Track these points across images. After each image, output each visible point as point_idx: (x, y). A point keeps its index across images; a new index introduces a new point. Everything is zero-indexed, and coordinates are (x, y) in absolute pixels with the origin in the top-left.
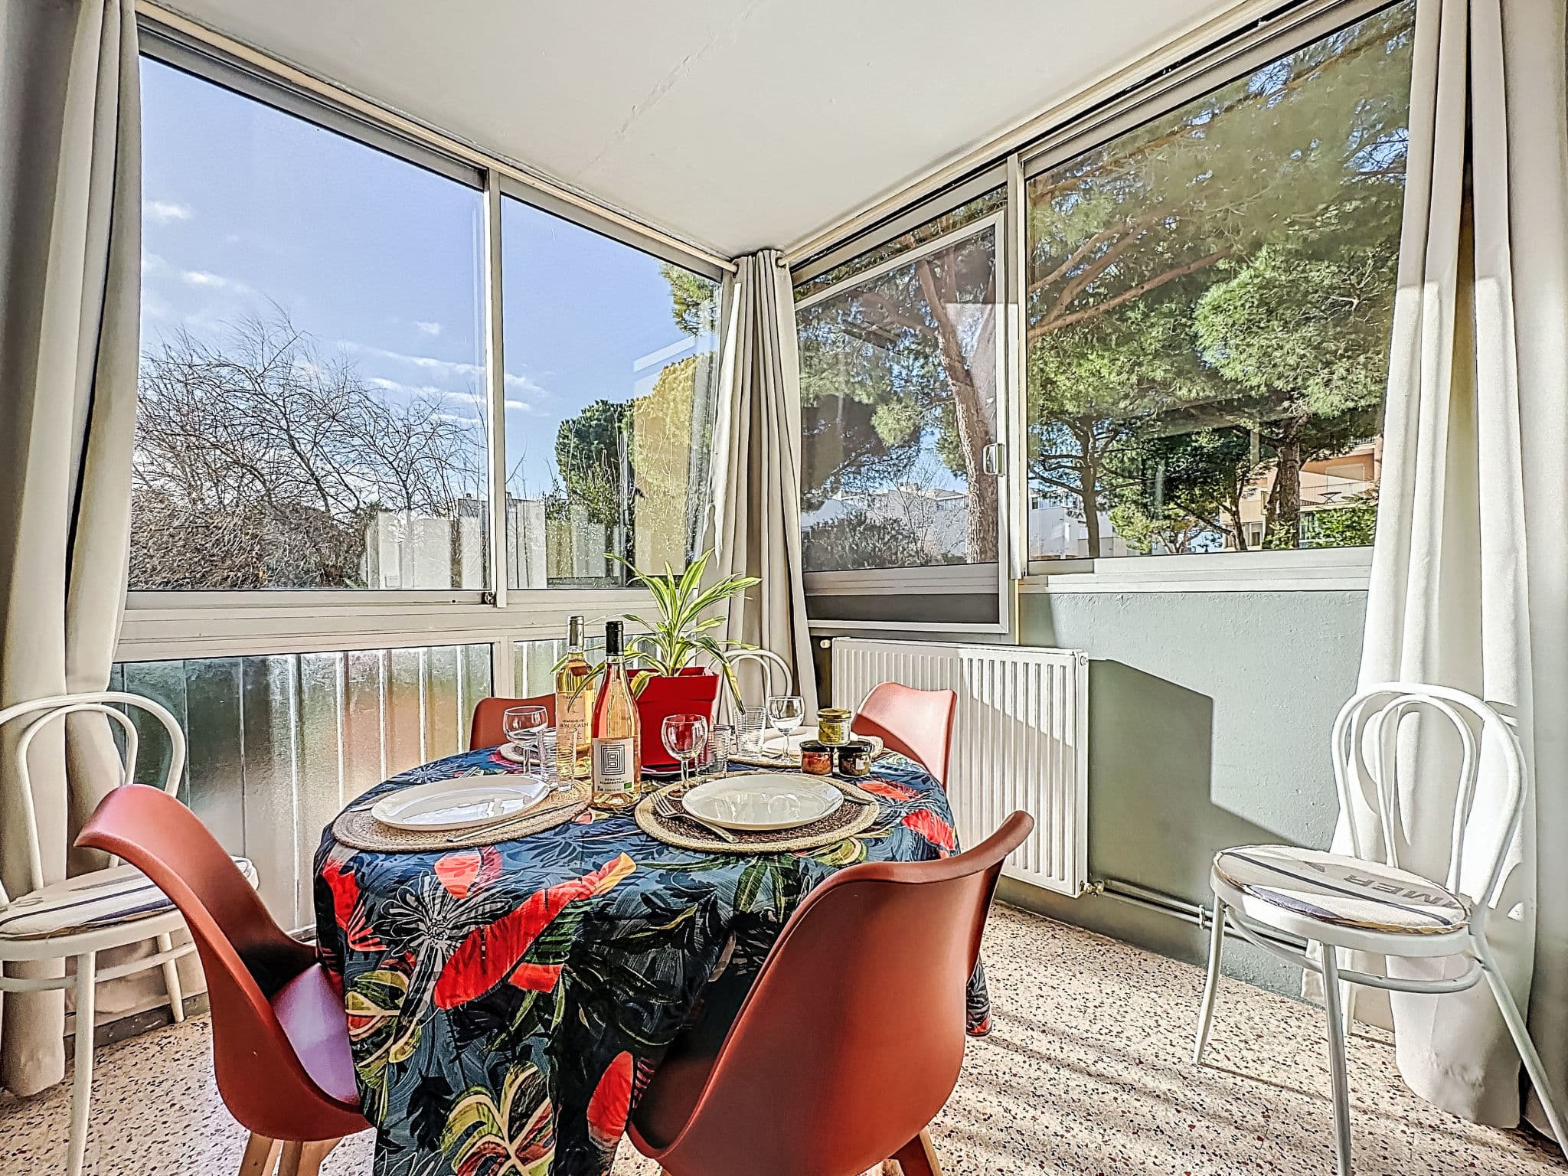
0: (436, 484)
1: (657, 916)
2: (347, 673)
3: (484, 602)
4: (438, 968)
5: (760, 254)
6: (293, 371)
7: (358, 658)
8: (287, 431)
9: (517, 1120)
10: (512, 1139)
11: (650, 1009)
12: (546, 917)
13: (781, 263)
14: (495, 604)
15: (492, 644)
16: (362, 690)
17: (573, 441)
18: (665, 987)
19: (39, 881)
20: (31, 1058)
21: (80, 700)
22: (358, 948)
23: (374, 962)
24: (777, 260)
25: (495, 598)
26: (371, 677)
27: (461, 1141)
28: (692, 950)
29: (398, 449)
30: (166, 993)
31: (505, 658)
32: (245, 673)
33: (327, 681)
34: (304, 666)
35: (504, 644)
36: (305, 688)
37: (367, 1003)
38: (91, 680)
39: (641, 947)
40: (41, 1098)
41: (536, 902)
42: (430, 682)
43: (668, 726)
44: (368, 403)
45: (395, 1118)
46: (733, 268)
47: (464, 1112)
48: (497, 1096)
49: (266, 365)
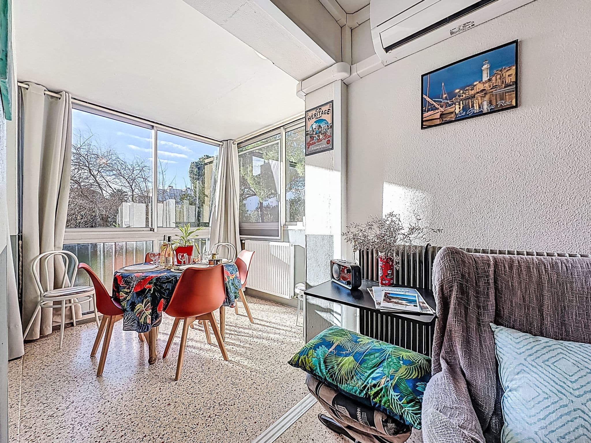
0: (143, 185)
1: (168, 279)
2: (116, 248)
3: (151, 231)
4: (134, 286)
5: (228, 141)
6: (91, 146)
7: (118, 244)
8: (89, 167)
9: (145, 305)
10: (144, 308)
11: (166, 292)
12: (151, 278)
13: (234, 143)
14: (154, 231)
15: (153, 241)
16: (119, 252)
17: (196, 170)
18: (168, 289)
19: (49, 290)
20: (46, 327)
21: (57, 252)
22: (122, 286)
23: (124, 288)
24: (233, 142)
25: (154, 230)
26: (122, 249)
27: (137, 311)
28: (173, 284)
29: (129, 175)
30: (72, 319)
31: (156, 244)
32: (91, 247)
33: (111, 249)
34: (105, 246)
35: (156, 242)
36: (105, 251)
37: (123, 294)
38: (59, 248)
39: (165, 283)
40: (47, 336)
41: (149, 277)
42: (137, 250)
43: (180, 255)
44: (119, 160)
45: (127, 307)
46: (222, 144)
47: (138, 307)
48: (142, 304)
49: (81, 144)
